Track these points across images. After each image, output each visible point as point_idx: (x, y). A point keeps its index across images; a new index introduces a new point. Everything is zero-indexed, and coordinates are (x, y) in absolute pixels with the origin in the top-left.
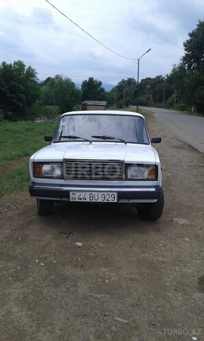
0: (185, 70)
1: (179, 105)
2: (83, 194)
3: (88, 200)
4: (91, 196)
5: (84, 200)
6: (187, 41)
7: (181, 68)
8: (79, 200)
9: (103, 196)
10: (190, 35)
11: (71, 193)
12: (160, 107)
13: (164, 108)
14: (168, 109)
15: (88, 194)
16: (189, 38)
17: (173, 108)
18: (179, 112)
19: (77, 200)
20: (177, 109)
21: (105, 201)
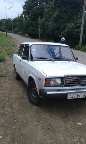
0: (23, 18)
1: (20, 33)
2: (74, 94)
3: (76, 97)
4: (78, 95)
5: (74, 98)
6: (24, 5)
7: (21, 16)
8: (72, 98)
9: (84, 95)
10: (25, 2)
11: (68, 95)
12: (10, 33)
13: (12, 33)
14: (15, 34)
15: (77, 94)
16: (25, 4)
17: (17, 34)
18: (20, 36)
19: (71, 98)
20: (19, 34)
21: (85, 97)
